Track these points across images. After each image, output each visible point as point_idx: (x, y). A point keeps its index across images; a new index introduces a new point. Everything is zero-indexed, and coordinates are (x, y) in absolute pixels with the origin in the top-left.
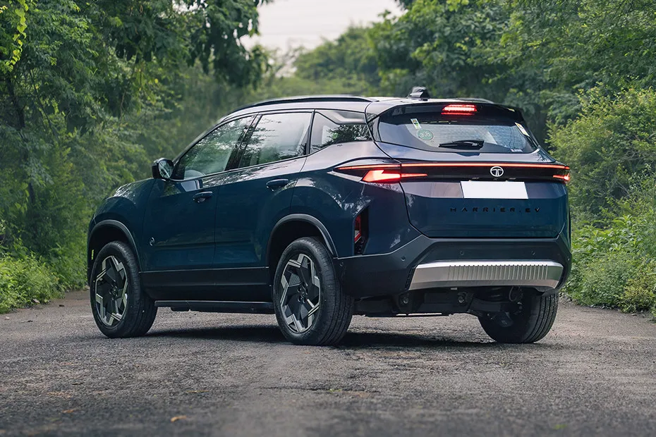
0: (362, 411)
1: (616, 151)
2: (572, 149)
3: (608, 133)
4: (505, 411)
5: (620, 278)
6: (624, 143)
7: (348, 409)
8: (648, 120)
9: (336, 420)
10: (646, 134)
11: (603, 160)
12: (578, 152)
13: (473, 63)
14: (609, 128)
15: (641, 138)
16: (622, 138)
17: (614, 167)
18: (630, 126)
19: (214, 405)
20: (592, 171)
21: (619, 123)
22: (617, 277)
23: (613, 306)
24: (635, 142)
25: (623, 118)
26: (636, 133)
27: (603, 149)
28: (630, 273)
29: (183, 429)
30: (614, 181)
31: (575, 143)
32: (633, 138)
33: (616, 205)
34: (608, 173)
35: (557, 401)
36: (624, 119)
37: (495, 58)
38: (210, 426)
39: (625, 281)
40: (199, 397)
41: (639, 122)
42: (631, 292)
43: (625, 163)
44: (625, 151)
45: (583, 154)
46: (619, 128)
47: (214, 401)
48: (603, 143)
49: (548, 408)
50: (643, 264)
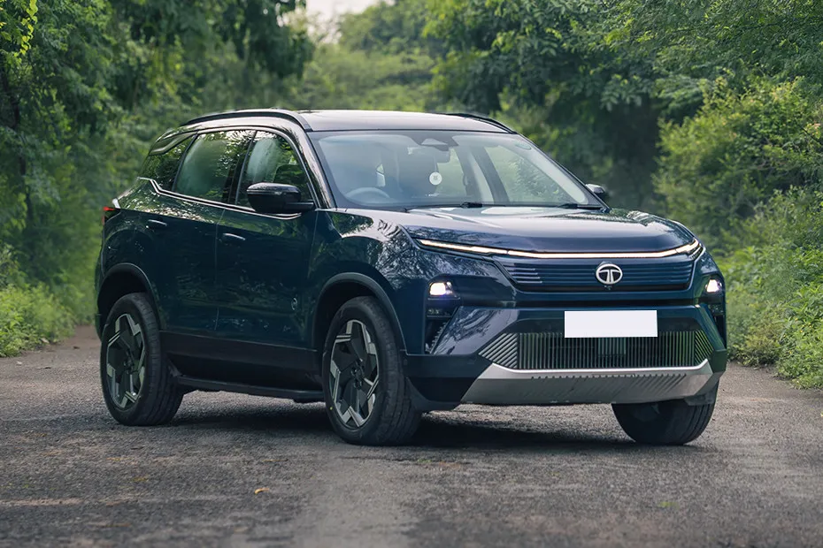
0: (456, 485)
1: (743, 158)
2: (689, 155)
3: (732, 137)
4: (608, 487)
5: (741, 325)
6: (753, 148)
7: (440, 482)
8: (783, 119)
9: (429, 495)
10: (780, 138)
11: (726, 170)
12: (697, 160)
13: (570, 49)
14: (735, 129)
15: (774, 143)
16: (750, 143)
17: (739, 179)
18: (761, 128)
19: (295, 476)
20: (712, 183)
21: (748, 124)
22: (738, 324)
23: (732, 358)
24: (767, 147)
25: (752, 117)
26: (768, 137)
27: (727, 156)
28: (753, 320)
29: (270, 502)
30: (739, 196)
31: (692, 147)
32: (764, 142)
33: (741, 227)
34: (732, 186)
35: (664, 476)
36: (754, 118)
37: (598, 44)
38: (297, 499)
39: (746, 329)
40: (277, 467)
41: (772, 123)
42: (753, 342)
43: (754, 173)
44: (754, 158)
45: (703, 161)
46: (746, 130)
47: (294, 471)
48: (726, 148)
49: (654, 484)
50: (768, 308)
